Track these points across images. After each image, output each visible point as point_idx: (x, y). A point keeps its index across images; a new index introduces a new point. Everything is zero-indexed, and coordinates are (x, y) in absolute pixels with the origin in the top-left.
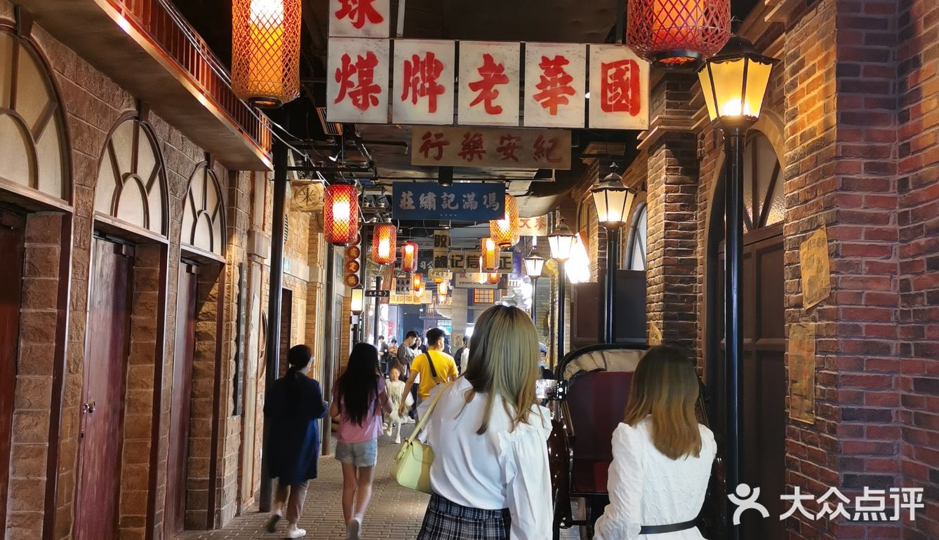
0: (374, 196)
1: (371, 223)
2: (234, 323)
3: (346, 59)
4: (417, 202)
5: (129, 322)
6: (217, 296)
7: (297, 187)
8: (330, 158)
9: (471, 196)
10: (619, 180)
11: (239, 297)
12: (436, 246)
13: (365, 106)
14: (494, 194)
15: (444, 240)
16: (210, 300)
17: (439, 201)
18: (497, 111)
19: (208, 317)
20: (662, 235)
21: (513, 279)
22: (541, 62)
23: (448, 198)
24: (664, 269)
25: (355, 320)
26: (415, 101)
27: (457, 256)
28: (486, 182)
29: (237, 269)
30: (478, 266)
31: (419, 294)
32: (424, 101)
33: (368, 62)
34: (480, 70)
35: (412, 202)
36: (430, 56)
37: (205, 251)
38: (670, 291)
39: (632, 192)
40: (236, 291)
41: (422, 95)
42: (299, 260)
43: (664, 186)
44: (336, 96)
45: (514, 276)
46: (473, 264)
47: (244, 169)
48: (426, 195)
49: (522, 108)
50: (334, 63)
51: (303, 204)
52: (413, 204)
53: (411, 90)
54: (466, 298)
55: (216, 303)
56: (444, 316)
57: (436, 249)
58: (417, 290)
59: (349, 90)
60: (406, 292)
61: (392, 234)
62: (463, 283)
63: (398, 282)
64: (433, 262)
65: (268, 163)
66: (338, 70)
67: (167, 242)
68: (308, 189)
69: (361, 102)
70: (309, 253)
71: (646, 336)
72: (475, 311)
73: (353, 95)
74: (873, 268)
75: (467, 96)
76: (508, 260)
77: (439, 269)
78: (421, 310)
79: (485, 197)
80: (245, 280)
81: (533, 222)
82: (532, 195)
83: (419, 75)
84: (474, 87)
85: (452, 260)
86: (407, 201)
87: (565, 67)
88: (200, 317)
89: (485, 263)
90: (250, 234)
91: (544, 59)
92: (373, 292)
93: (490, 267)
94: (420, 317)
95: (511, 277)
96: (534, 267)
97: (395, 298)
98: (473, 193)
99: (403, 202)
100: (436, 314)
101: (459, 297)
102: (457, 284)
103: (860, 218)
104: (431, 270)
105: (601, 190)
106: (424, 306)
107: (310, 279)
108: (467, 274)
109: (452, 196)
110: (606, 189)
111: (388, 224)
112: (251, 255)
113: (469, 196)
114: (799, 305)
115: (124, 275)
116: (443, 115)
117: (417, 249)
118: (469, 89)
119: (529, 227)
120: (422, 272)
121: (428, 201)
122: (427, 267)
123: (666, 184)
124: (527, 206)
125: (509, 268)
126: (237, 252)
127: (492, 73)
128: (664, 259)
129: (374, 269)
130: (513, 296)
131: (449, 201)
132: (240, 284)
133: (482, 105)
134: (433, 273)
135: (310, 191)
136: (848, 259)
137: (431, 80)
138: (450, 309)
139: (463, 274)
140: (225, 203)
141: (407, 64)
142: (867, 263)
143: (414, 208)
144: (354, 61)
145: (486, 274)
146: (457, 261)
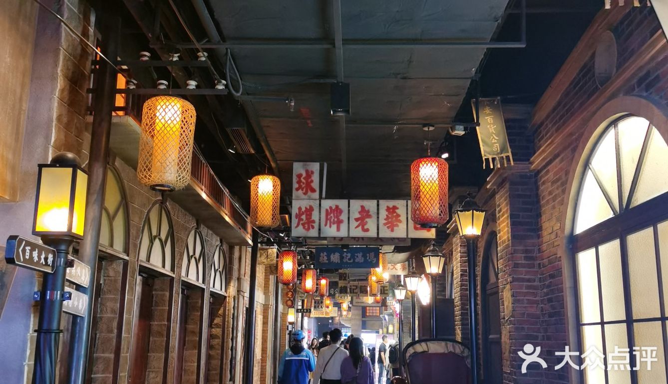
0: (302, 251)
1: (302, 268)
2: (231, 329)
3: (300, 209)
4: (329, 259)
5: (186, 329)
6: (222, 314)
7: (261, 251)
8: (280, 234)
9: (360, 255)
10: (436, 250)
11: (233, 314)
12: (340, 280)
13: (308, 229)
14: (373, 253)
15: (345, 276)
16: (218, 317)
17: (342, 258)
18: (367, 230)
19: (217, 326)
20: (459, 280)
21: (390, 301)
22: (386, 208)
23: (347, 256)
24: (461, 299)
25: (290, 327)
26: (330, 227)
27: (353, 286)
28: (368, 246)
29: (233, 299)
30: (367, 292)
31: (328, 310)
32: (334, 227)
33: (309, 210)
34: (360, 213)
35: (326, 258)
36: (337, 207)
37: (219, 291)
38: (464, 310)
39: (443, 257)
40: (232, 311)
41: (334, 224)
42: (259, 291)
43: (459, 254)
44: (296, 225)
45: (390, 298)
46: (364, 291)
47: (236, 245)
48: (334, 254)
49: (378, 229)
50: (294, 211)
51: (265, 261)
52: (327, 260)
53: (328, 222)
54: (361, 312)
55: (222, 318)
56: (346, 325)
57: (340, 282)
58: (328, 307)
59: (301, 222)
60: (321, 309)
61: (314, 275)
62: (358, 303)
63: (315, 303)
64: (338, 290)
65: (250, 242)
66: (296, 213)
67: (205, 287)
68: (267, 252)
69: (306, 228)
70: (264, 287)
71: (454, 335)
72: (367, 322)
73: (303, 225)
74: (529, 302)
75: (354, 224)
76: (385, 289)
77: (342, 294)
78: (330, 321)
79: (368, 255)
80: (236, 305)
81: (399, 266)
82: (396, 252)
83: (332, 215)
84: (357, 220)
85: (350, 289)
86: (324, 258)
87: (397, 211)
88: (213, 326)
89: (371, 290)
90: (239, 279)
91: (388, 207)
92: (300, 310)
93: (374, 293)
94: (330, 326)
95: (388, 299)
96: (400, 294)
97: (314, 314)
98: (361, 253)
99: (321, 258)
100: (340, 324)
101: (356, 312)
102: (354, 304)
103: (523, 280)
104: (337, 295)
105: (427, 256)
106: (332, 318)
107: (265, 302)
108: (361, 298)
109: (349, 255)
110: (429, 256)
111: (311, 269)
112: (239, 291)
113: (358, 255)
114: (504, 318)
115: (184, 305)
116: (343, 233)
117: (328, 282)
118: (354, 221)
119: (396, 269)
120: (332, 296)
121: (335, 258)
122: (334, 292)
123: (460, 253)
124: (394, 258)
125: (387, 294)
126: (232, 290)
127: (365, 214)
128: (461, 293)
129: (301, 295)
130: (391, 311)
131: (348, 258)
132: (234, 308)
133: (360, 228)
134: (339, 297)
135: (269, 253)
136: (518, 298)
137: (337, 217)
138: (350, 320)
139: (358, 297)
140: (227, 263)
141: (327, 210)
142: (526, 299)
143: (327, 262)
144: (303, 209)
145: (373, 297)
146: (353, 289)
